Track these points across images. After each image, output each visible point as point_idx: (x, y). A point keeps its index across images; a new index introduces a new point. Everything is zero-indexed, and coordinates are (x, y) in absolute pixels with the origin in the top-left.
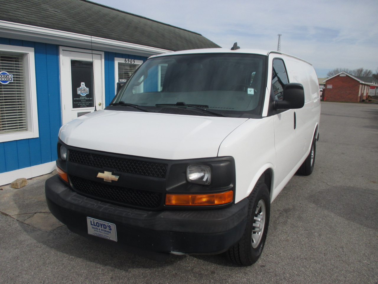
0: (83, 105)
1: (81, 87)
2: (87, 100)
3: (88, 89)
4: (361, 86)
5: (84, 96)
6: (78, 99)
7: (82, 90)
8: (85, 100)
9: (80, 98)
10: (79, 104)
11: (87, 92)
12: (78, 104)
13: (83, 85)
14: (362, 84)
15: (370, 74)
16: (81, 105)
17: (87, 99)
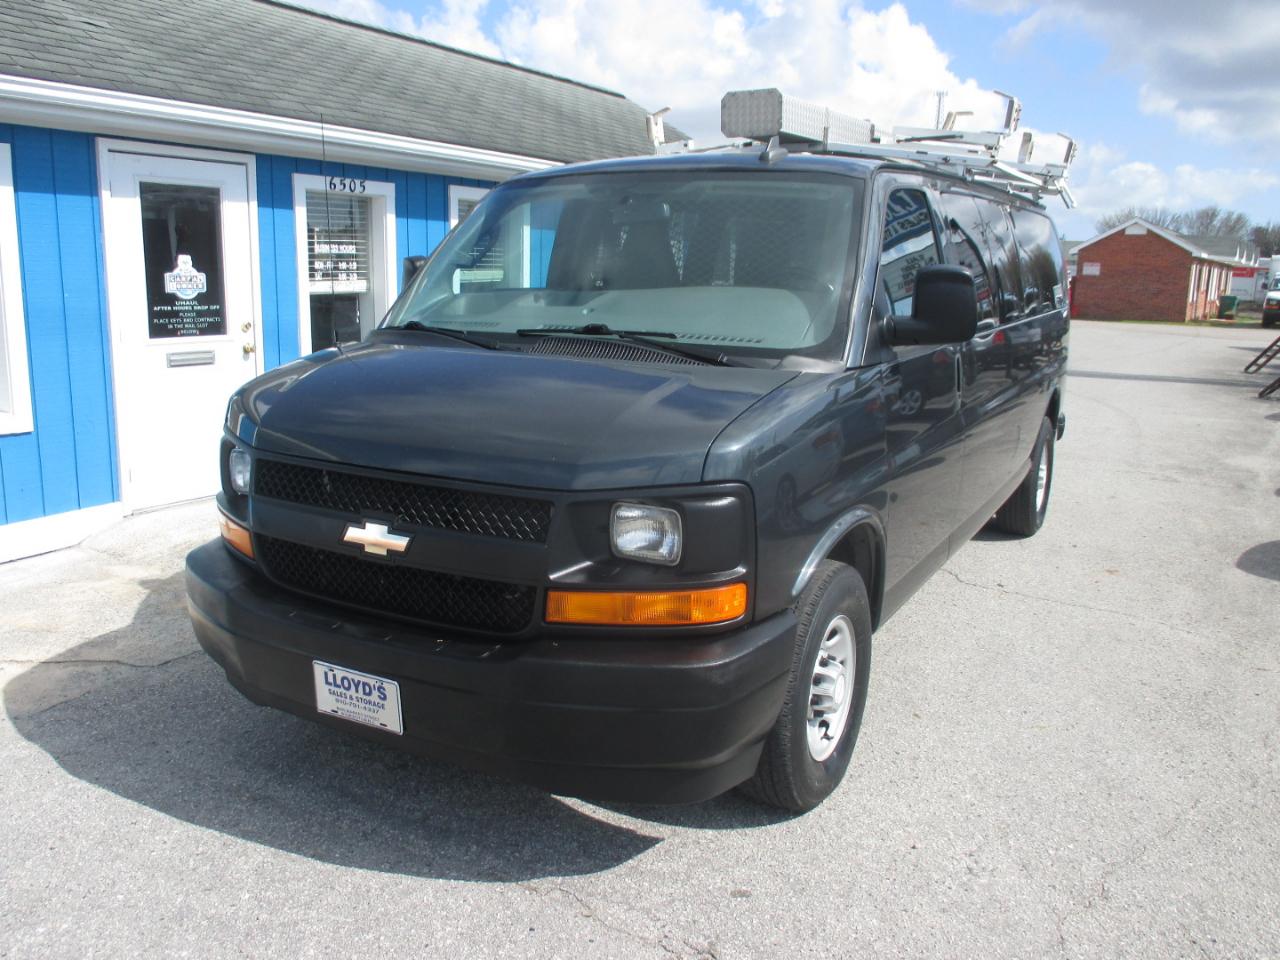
0: (188, 329)
1: (176, 271)
2: (200, 314)
3: (202, 278)
4: (1194, 268)
5: (189, 300)
6: (169, 308)
7: (184, 279)
8: (193, 311)
9: (175, 305)
10: (173, 324)
11: (200, 286)
12: (171, 327)
13: (185, 263)
14: (1201, 261)
15: (1242, 227)
16: (180, 329)
17: (199, 308)
